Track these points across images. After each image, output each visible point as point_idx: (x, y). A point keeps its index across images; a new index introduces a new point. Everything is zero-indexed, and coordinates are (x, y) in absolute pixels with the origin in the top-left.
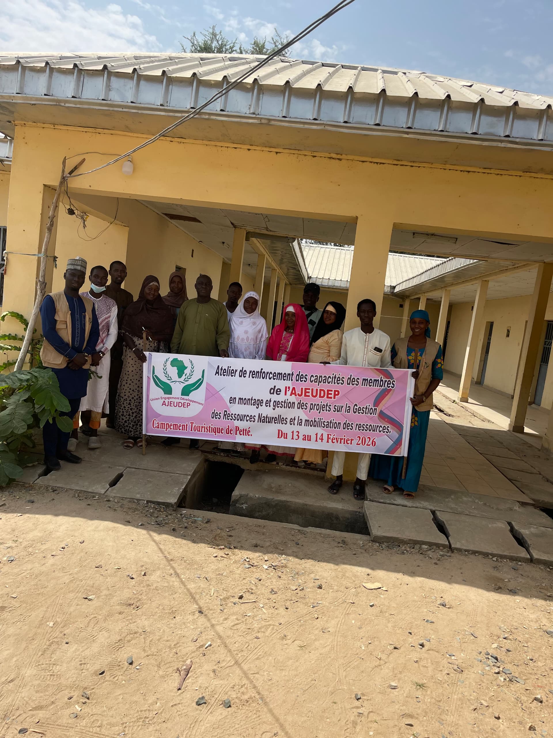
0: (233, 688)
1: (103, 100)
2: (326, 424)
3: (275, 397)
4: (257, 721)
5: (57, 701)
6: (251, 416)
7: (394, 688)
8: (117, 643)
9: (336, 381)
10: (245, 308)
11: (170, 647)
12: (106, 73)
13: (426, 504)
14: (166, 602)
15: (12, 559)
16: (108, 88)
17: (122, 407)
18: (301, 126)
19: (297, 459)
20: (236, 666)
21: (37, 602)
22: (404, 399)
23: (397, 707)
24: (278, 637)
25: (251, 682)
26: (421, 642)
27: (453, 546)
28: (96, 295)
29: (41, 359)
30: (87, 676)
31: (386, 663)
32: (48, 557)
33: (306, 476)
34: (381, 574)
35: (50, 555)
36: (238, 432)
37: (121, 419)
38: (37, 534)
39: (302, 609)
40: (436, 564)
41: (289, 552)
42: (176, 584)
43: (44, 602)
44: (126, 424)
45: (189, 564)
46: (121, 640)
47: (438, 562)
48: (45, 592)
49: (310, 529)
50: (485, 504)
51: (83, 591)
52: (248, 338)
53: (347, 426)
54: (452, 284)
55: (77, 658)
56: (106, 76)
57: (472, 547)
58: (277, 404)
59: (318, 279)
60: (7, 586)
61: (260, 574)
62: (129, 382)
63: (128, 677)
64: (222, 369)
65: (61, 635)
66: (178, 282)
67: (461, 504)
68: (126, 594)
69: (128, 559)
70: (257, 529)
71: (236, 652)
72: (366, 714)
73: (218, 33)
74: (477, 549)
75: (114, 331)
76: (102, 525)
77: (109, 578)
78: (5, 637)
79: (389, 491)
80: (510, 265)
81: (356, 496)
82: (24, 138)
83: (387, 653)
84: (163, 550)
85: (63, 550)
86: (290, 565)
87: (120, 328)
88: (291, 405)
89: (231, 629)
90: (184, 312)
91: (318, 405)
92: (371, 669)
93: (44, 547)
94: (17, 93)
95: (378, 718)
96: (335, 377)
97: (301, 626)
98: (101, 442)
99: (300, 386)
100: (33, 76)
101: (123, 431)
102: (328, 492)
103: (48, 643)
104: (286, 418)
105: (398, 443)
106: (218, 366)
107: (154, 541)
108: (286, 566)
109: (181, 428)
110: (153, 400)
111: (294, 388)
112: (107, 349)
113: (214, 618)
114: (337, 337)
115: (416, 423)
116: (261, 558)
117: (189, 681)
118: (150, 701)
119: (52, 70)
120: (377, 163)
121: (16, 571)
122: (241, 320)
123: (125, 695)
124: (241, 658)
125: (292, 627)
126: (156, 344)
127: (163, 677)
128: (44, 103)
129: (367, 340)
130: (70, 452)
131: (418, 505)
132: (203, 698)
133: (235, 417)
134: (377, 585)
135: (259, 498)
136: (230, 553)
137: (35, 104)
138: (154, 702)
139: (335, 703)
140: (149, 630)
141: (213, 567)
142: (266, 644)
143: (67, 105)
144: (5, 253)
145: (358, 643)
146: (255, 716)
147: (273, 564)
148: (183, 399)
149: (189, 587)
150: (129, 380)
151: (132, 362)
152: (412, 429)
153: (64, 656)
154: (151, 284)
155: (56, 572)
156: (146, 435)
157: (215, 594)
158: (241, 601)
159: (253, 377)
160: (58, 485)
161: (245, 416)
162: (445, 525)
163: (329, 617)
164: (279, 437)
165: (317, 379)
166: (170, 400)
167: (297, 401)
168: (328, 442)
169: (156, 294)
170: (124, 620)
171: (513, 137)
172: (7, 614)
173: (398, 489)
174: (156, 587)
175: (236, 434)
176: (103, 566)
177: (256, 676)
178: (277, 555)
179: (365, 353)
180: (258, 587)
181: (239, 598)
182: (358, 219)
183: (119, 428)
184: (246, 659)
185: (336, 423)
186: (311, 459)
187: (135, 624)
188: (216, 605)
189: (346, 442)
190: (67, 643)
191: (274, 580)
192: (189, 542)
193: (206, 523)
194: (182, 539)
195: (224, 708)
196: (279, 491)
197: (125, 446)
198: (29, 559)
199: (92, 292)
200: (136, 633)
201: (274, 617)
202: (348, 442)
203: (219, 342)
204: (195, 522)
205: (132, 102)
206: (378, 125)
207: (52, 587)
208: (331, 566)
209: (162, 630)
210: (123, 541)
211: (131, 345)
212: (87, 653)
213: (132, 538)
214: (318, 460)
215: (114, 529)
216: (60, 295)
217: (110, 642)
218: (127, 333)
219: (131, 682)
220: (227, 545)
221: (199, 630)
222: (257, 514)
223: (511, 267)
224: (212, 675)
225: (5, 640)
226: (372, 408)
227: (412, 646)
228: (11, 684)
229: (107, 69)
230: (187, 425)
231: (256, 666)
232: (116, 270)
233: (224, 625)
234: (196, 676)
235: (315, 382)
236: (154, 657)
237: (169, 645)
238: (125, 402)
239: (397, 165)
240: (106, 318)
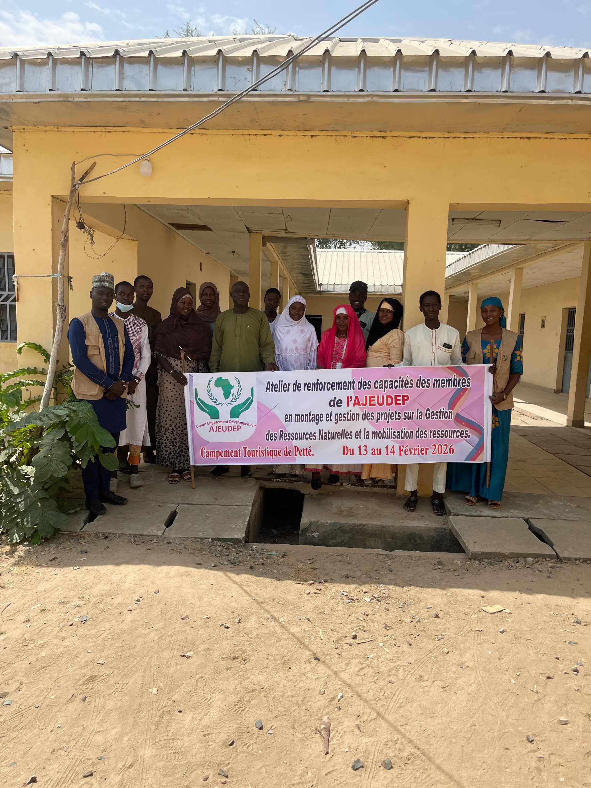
0: (387, 745)
1: (117, 90)
2: (396, 434)
3: (336, 410)
4: (429, 781)
5: (192, 784)
6: (311, 433)
7: (565, 723)
8: (236, 705)
9: (404, 385)
10: (292, 315)
11: (297, 703)
12: (118, 59)
13: (516, 513)
14: (274, 651)
15: (85, 619)
16: (122, 76)
17: (165, 438)
18: (345, 100)
19: (364, 477)
20: (379, 719)
21: (130, 667)
22: (482, 398)
23: (577, 744)
24: (414, 679)
25: (404, 736)
26: (575, 667)
27: (561, 556)
28: (124, 315)
29: (74, 391)
30: (216, 748)
31: (545, 696)
32: (125, 612)
33: (374, 495)
34: (495, 594)
35: (126, 610)
36: (298, 453)
37: (164, 452)
38: (102, 587)
39: (428, 644)
40: (549, 577)
41: (386, 580)
42: (277, 629)
43: (137, 666)
44: (171, 456)
45: (283, 605)
46: (240, 700)
47: (550, 575)
48: (135, 654)
49: (397, 553)
50: (578, 506)
51: (177, 647)
52: (297, 349)
53: (420, 434)
54: (480, 277)
55: (198, 728)
56: (118, 62)
57: (581, 555)
58: (340, 417)
59: (329, 286)
60: (89, 651)
61: (364, 608)
62: (169, 409)
63: (263, 744)
64: (272, 385)
65: (170, 702)
66: (210, 294)
67: (553, 509)
68: (227, 646)
69: (215, 606)
70: (341, 558)
71: (373, 702)
72: (546, 757)
73: (194, 29)
74: (588, 557)
75: (147, 353)
76: (172, 570)
77: (201, 630)
78: (106, 713)
79: (472, 502)
80: (549, 247)
81: (436, 511)
82: (24, 145)
83: (542, 685)
84: (249, 592)
85: (138, 602)
86: (393, 594)
87: (152, 350)
88: (355, 417)
89: (358, 675)
90: (221, 326)
91: (386, 413)
92: (531, 705)
93: (116, 602)
94: (17, 91)
95: (562, 761)
96: (403, 381)
97: (434, 663)
98: (143, 479)
99: (363, 394)
100: (33, 71)
101: (169, 465)
102: (404, 510)
103: (158, 714)
104: (351, 432)
105: (479, 448)
106: (269, 382)
107: (235, 582)
108: (389, 597)
109: (233, 454)
110: (199, 426)
111: (356, 398)
112: (142, 373)
113: (334, 664)
114: (397, 337)
115: (497, 424)
116: (358, 590)
117: (334, 742)
118: (299, 772)
119: (55, 61)
120: (426, 138)
121: (93, 632)
122: (287, 328)
123: (267, 767)
124: (382, 709)
125: (424, 666)
126: (195, 365)
127: (302, 740)
128: (49, 100)
129: (434, 337)
130: (112, 493)
131: (507, 514)
132: (358, 761)
133: (293, 436)
134: (497, 608)
135: (331, 524)
136: (322, 588)
137: (39, 102)
138: (304, 772)
139: (507, 749)
140: (267, 686)
141: (310, 605)
142: (403, 689)
143: (76, 100)
144: (15, 277)
145: (505, 676)
146: (424, 776)
147: (374, 595)
148: (233, 422)
149: (292, 631)
150: (169, 406)
151: (170, 386)
152: (494, 431)
153: (181, 728)
154: (184, 297)
155: (140, 629)
156: (194, 466)
157: (326, 637)
158: (357, 641)
159: (309, 390)
160: (109, 531)
161: (304, 434)
162: (543, 533)
163: (460, 650)
164: (344, 454)
165: (382, 384)
166: (218, 425)
167: (362, 411)
168: (400, 454)
169: (190, 308)
170: (235, 677)
171: (584, 93)
172: (100, 684)
173: (483, 500)
174: (257, 635)
175: (296, 455)
176: (190, 616)
177: (407, 727)
178: (375, 585)
179: (434, 351)
180: (370, 624)
181: (353, 639)
182: (410, 203)
183: (162, 462)
184: (387, 709)
185: (407, 432)
186: (379, 475)
187: (249, 680)
188: (331, 649)
189: (420, 452)
190: (180, 712)
191: (383, 614)
192: (273, 580)
193: (283, 557)
194: (264, 577)
195: (386, 770)
196: (350, 514)
197: (171, 481)
198: (103, 617)
199: (118, 311)
200: (253, 691)
201: (400, 656)
202: (423, 452)
203: (264, 355)
204: (269, 557)
205: (150, 90)
206: (433, 90)
207: (140, 647)
208: (437, 591)
209: (282, 685)
210: (202, 586)
211: (167, 368)
212: (207, 721)
213: (211, 582)
214: (388, 476)
215: (187, 574)
216: (88, 318)
217: (228, 705)
218: (162, 355)
219: (268, 750)
220: (315, 579)
221: (323, 679)
222: (331, 542)
223: (550, 249)
224: (357, 732)
225: (108, 716)
226: (446, 412)
227: (565, 673)
228: (131, 770)
229: (119, 55)
230: (239, 451)
231: (403, 716)
232: (142, 286)
233: (348, 671)
234: (340, 735)
235: (380, 388)
236: (285, 717)
237: (295, 701)
238: (167, 432)
239: (448, 138)
240: (137, 340)
